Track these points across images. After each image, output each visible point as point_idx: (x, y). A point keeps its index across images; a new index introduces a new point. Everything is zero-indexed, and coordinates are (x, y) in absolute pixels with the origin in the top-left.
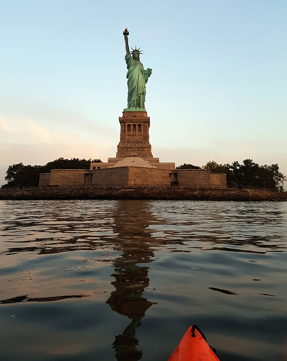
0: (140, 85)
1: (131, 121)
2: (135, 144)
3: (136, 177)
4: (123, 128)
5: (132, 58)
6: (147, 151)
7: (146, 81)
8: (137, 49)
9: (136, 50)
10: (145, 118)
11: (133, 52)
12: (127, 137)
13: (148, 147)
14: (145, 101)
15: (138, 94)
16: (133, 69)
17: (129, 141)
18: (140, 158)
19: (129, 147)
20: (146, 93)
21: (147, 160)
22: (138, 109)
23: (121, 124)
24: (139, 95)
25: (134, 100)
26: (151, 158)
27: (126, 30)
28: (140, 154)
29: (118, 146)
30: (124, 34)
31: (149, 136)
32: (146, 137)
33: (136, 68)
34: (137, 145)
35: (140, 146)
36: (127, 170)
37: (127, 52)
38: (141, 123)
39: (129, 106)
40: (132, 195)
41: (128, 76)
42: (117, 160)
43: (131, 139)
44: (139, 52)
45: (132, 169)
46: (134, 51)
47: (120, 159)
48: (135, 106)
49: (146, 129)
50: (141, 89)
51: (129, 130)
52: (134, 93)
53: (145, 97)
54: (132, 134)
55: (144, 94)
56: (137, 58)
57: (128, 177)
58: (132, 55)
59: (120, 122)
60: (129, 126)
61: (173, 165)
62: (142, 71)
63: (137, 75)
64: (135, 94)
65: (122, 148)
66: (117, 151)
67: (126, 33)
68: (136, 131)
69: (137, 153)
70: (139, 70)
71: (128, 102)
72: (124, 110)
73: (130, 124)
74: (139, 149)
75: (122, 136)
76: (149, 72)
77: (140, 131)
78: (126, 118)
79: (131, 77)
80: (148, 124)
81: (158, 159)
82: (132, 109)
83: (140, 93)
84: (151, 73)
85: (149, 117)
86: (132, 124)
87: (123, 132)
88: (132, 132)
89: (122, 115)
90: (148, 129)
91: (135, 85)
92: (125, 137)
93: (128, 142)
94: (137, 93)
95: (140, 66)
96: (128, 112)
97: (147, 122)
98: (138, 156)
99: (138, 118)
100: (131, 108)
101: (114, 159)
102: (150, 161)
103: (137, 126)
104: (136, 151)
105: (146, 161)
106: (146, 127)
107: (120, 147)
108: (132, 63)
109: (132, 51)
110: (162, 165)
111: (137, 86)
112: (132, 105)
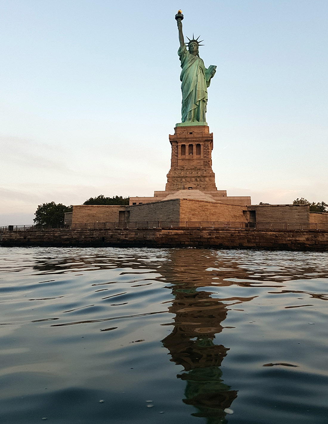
0: (199, 88)
1: (186, 139)
2: (192, 172)
3: (191, 215)
4: (175, 150)
5: (189, 52)
6: (209, 181)
7: (208, 83)
8: (195, 39)
9: (194, 41)
10: (206, 135)
11: (189, 44)
12: (180, 163)
13: (210, 176)
14: (206, 112)
15: (196, 101)
16: (190, 66)
17: (183, 168)
18: (199, 191)
19: (182, 176)
20: (207, 100)
21: (209, 194)
22: (196, 123)
23: (172, 145)
24: (198, 102)
25: (190, 111)
26: (215, 190)
27: (179, 13)
28: (199, 186)
29: (168, 176)
30: (177, 18)
31: (211, 160)
32: (208, 163)
33: (194, 65)
34: (194, 173)
35: (199, 175)
36: (177, 205)
37: (180, 43)
38: (201, 142)
39: (184, 119)
40: (181, 242)
41: (182, 78)
42: (166, 194)
43: (187, 165)
44: (198, 43)
45: (185, 203)
46: (191, 41)
47: (171, 193)
48: (192, 119)
49: (207, 151)
50: (200, 94)
51: (183, 153)
52: (190, 101)
53: (206, 106)
54: (187, 158)
55: (204, 101)
56: (195, 51)
57: (179, 215)
58: (187, 48)
59: (170, 142)
60: (184, 146)
61: (248, 200)
62: (202, 69)
63: (195, 75)
64: (192, 102)
65: (174, 177)
66: (167, 182)
67: (179, 17)
68: (192, 154)
69: (195, 184)
70: (198, 67)
71: (182, 114)
72: (177, 124)
73: (185, 145)
74: (197, 178)
75: (174, 161)
76: (212, 71)
77: (199, 153)
78: (179, 137)
79: (187, 79)
80: (211, 143)
81: (224, 193)
82: (188, 124)
83: (199, 100)
84: (216, 71)
85: (212, 133)
86: (187, 144)
87: (175, 155)
88: (187, 156)
89: (174, 133)
90: (210, 151)
91: (192, 88)
92: (178, 163)
93: (181, 170)
94: (195, 99)
95: (199, 62)
96: (182, 127)
97: (210, 140)
98: (196, 188)
99: (195, 135)
100: (186, 122)
101: (162, 193)
102: (213, 195)
103: (194, 147)
104: (193, 182)
105: (207, 195)
106: (208, 147)
107: (170, 176)
108: (187, 59)
109: (188, 42)
110: (231, 200)
111: (194, 91)
112: (187, 118)
